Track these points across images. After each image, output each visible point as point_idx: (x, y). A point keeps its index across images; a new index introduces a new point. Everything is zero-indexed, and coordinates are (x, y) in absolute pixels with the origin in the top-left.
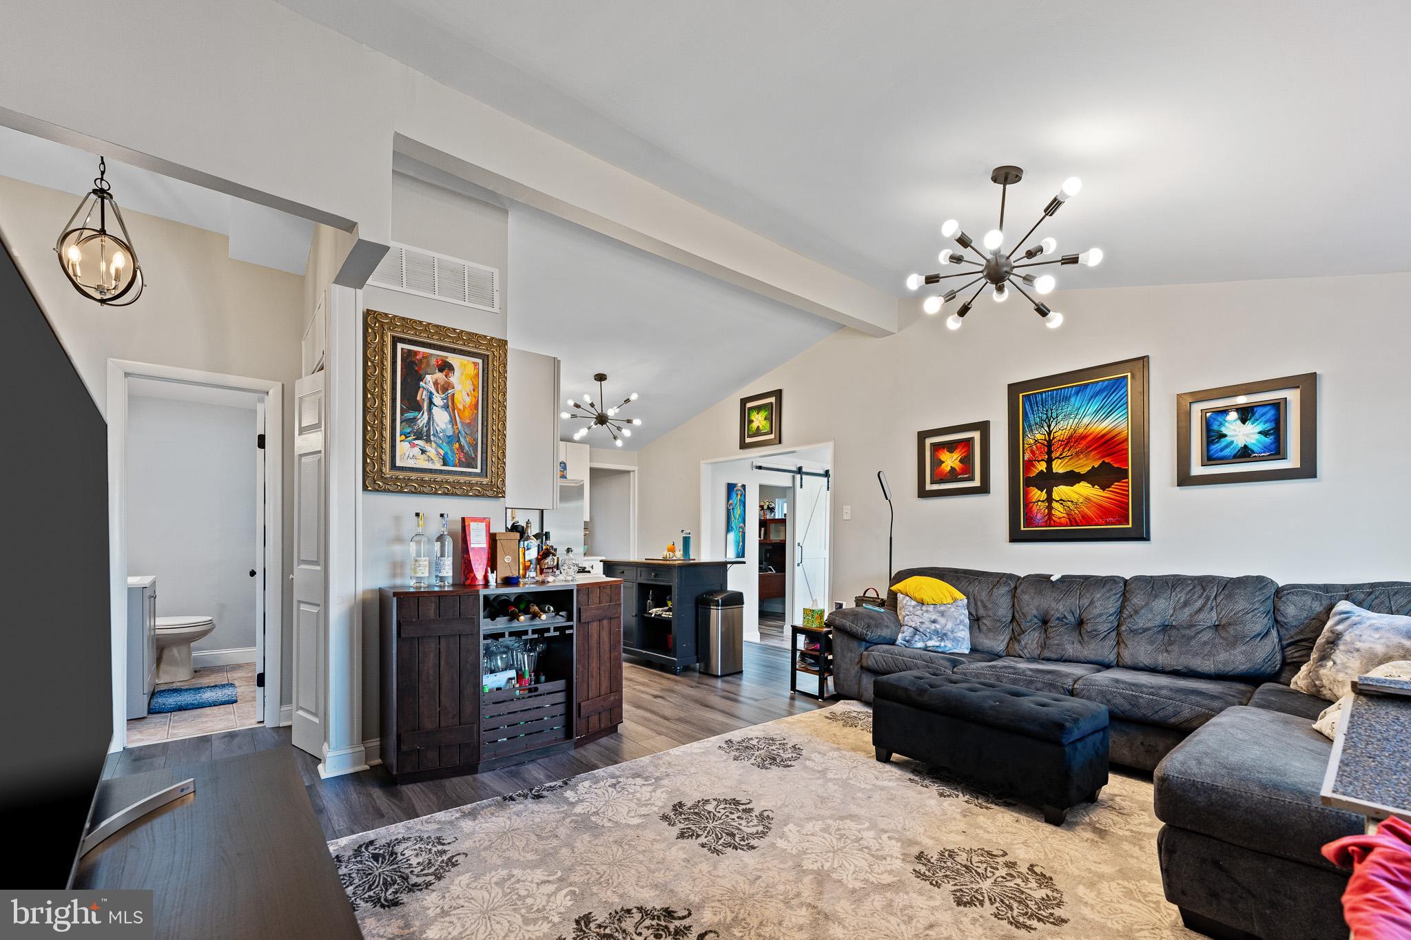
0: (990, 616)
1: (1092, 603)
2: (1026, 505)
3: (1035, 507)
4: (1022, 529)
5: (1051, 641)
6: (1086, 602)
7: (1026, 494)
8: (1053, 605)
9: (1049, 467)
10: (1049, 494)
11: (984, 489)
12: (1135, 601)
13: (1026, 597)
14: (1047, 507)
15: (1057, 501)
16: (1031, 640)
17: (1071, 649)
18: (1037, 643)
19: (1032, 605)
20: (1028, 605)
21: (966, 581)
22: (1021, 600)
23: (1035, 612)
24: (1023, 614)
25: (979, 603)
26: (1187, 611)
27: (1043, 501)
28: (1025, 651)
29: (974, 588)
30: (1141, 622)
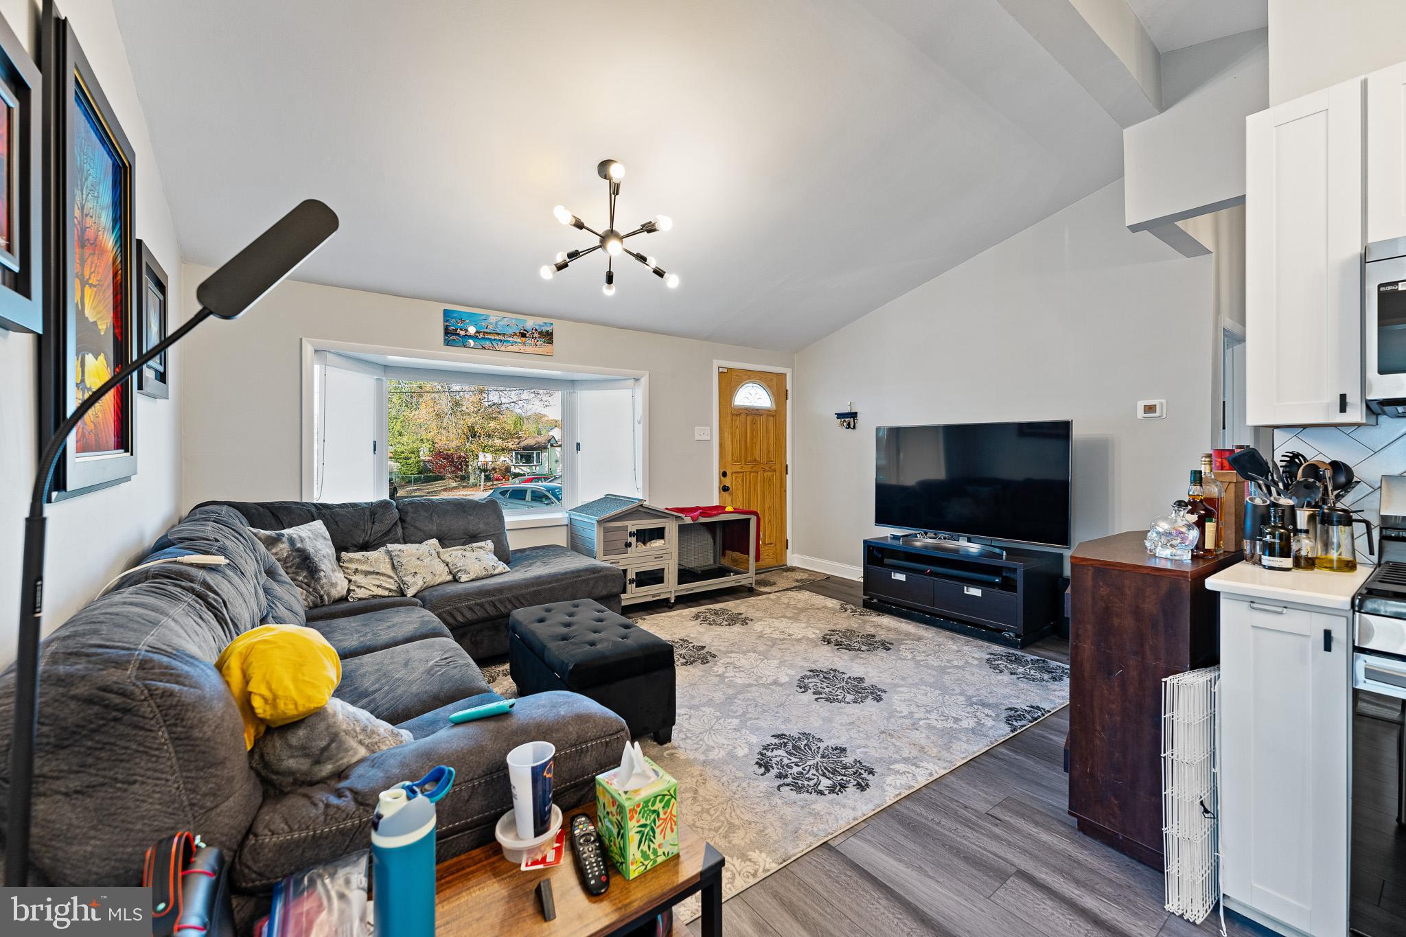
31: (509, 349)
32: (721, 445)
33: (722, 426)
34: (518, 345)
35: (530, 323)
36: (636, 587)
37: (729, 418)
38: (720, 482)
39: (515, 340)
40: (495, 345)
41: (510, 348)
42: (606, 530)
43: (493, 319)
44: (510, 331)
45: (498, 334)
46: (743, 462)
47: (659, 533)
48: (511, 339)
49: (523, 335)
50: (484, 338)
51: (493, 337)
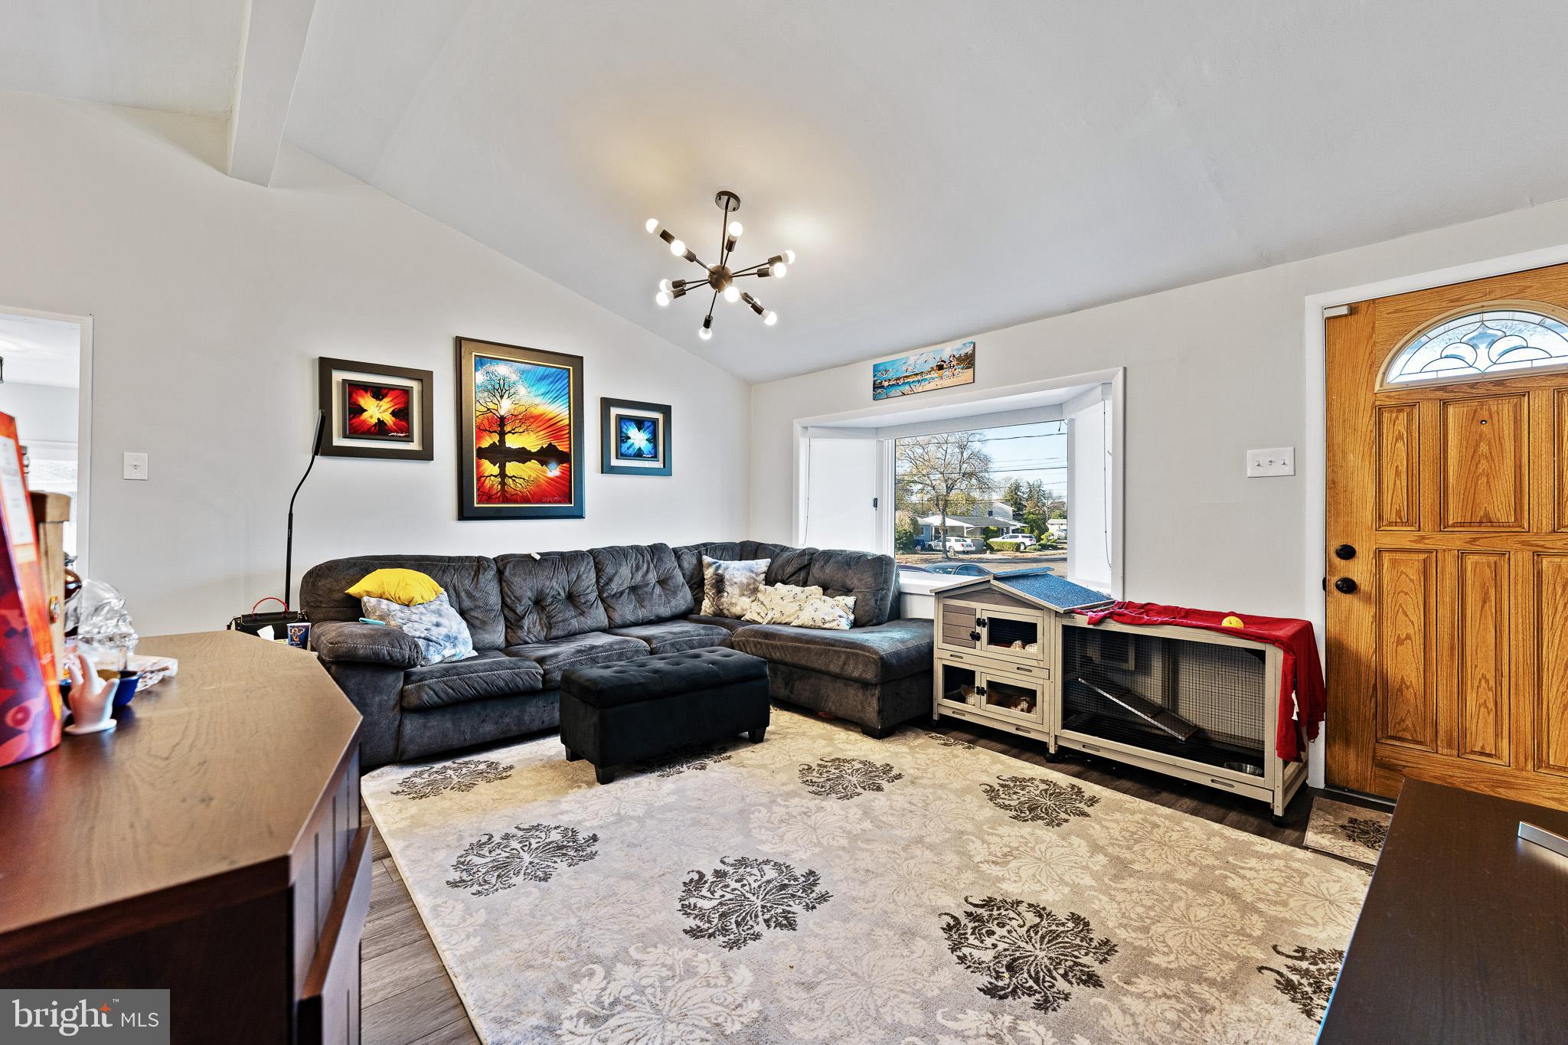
0: (479, 607)
1: (579, 577)
2: (479, 479)
3: (487, 481)
4: (476, 505)
5: (554, 620)
6: (574, 576)
7: (479, 466)
8: (548, 583)
9: (502, 441)
10: (502, 468)
11: (426, 454)
12: (607, 570)
13: (517, 580)
14: (500, 483)
15: (511, 477)
16: (531, 623)
17: (575, 624)
18: (541, 624)
19: (525, 588)
20: (521, 588)
21: (437, 569)
22: (512, 583)
23: (529, 594)
24: (515, 597)
25: (463, 594)
26: (640, 574)
27: (496, 476)
28: (531, 636)
29: (453, 578)
30: (614, 587)
31: (926, 388)
32: (1332, 485)
33: (1338, 439)
34: (936, 380)
35: (947, 351)
36: (988, 702)
37: (1365, 422)
38: (1329, 567)
39: (932, 376)
40: (913, 387)
41: (928, 387)
42: (947, 609)
43: (911, 361)
44: (927, 368)
45: (917, 374)
46: (1428, 524)
47: (1026, 633)
48: (929, 376)
49: (940, 368)
50: (903, 383)
51: (912, 380)
